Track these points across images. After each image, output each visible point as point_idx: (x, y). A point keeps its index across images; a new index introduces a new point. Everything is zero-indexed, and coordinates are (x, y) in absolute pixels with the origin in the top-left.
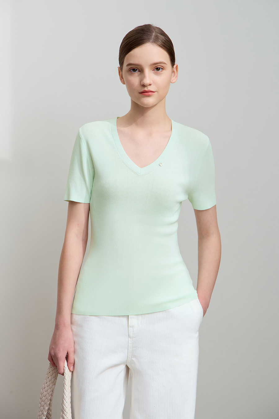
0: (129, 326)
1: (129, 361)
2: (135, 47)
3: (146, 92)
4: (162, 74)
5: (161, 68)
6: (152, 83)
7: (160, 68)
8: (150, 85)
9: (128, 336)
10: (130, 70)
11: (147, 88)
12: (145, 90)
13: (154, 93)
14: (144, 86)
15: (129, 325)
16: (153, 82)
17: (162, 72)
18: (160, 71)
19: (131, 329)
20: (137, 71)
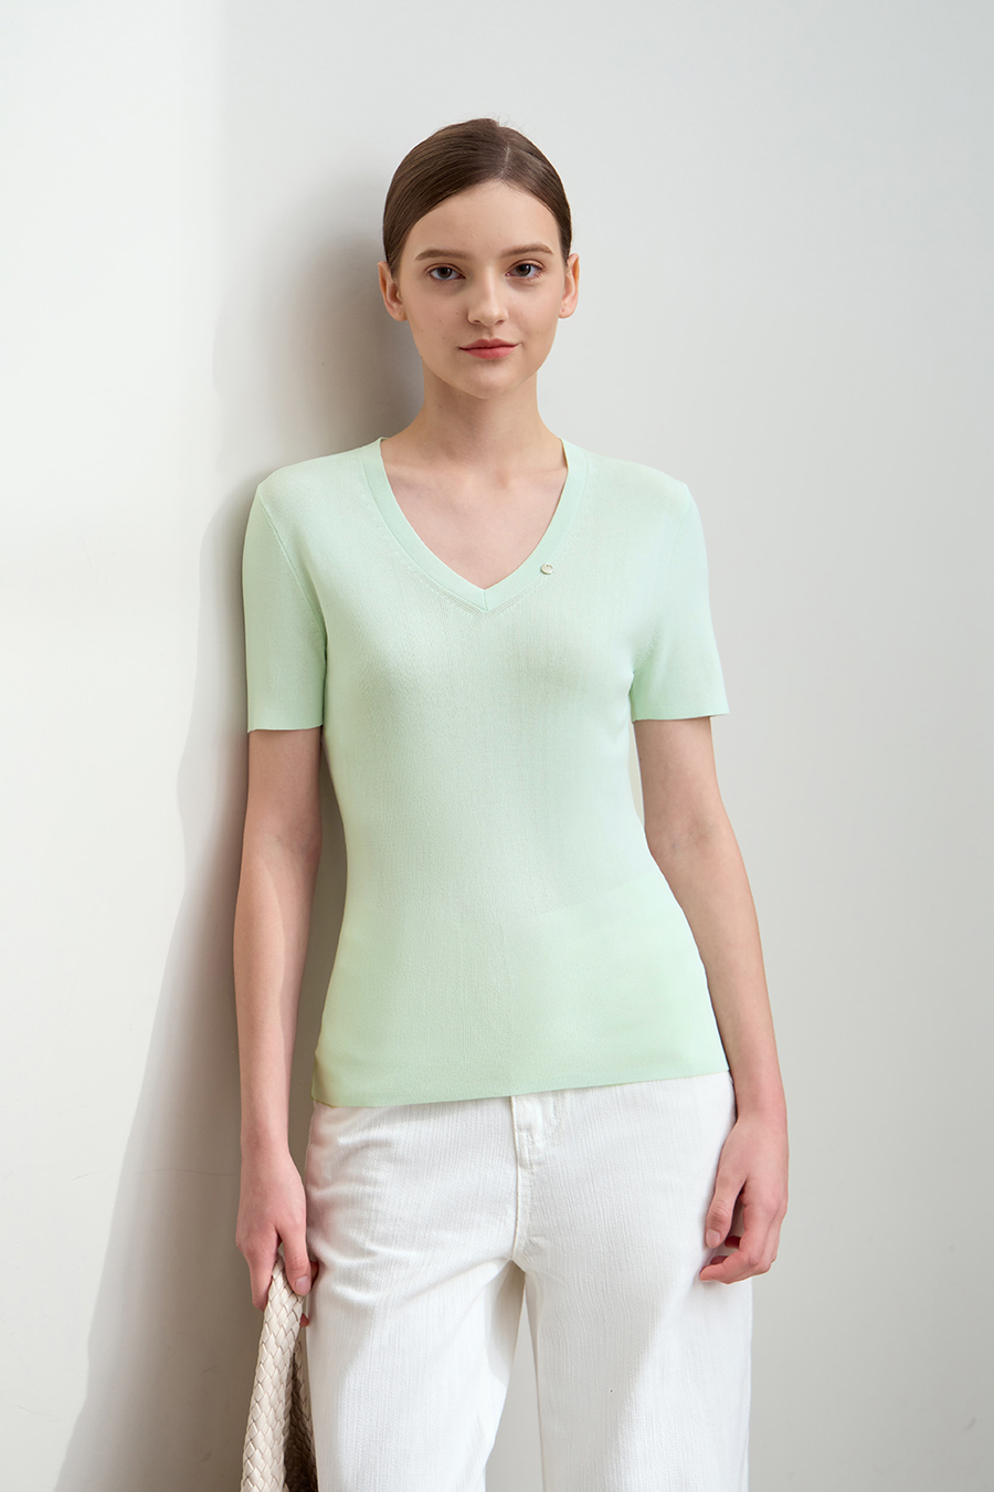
0: (516, 1127)
1: (522, 1249)
2: (448, 193)
3: (486, 348)
4: (538, 284)
5: (535, 266)
6: (506, 315)
7: (530, 265)
8: (501, 322)
9: (513, 1161)
10: (431, 271)
11: (491, 334)
12: (482, 341)
13: (512, 349)
14: (477, 325)
15: (515, 1124)
16: (510, 314)
17: (537, 280)
18: (530, 275)
19: (521, 1136)
20: (453, 275)
